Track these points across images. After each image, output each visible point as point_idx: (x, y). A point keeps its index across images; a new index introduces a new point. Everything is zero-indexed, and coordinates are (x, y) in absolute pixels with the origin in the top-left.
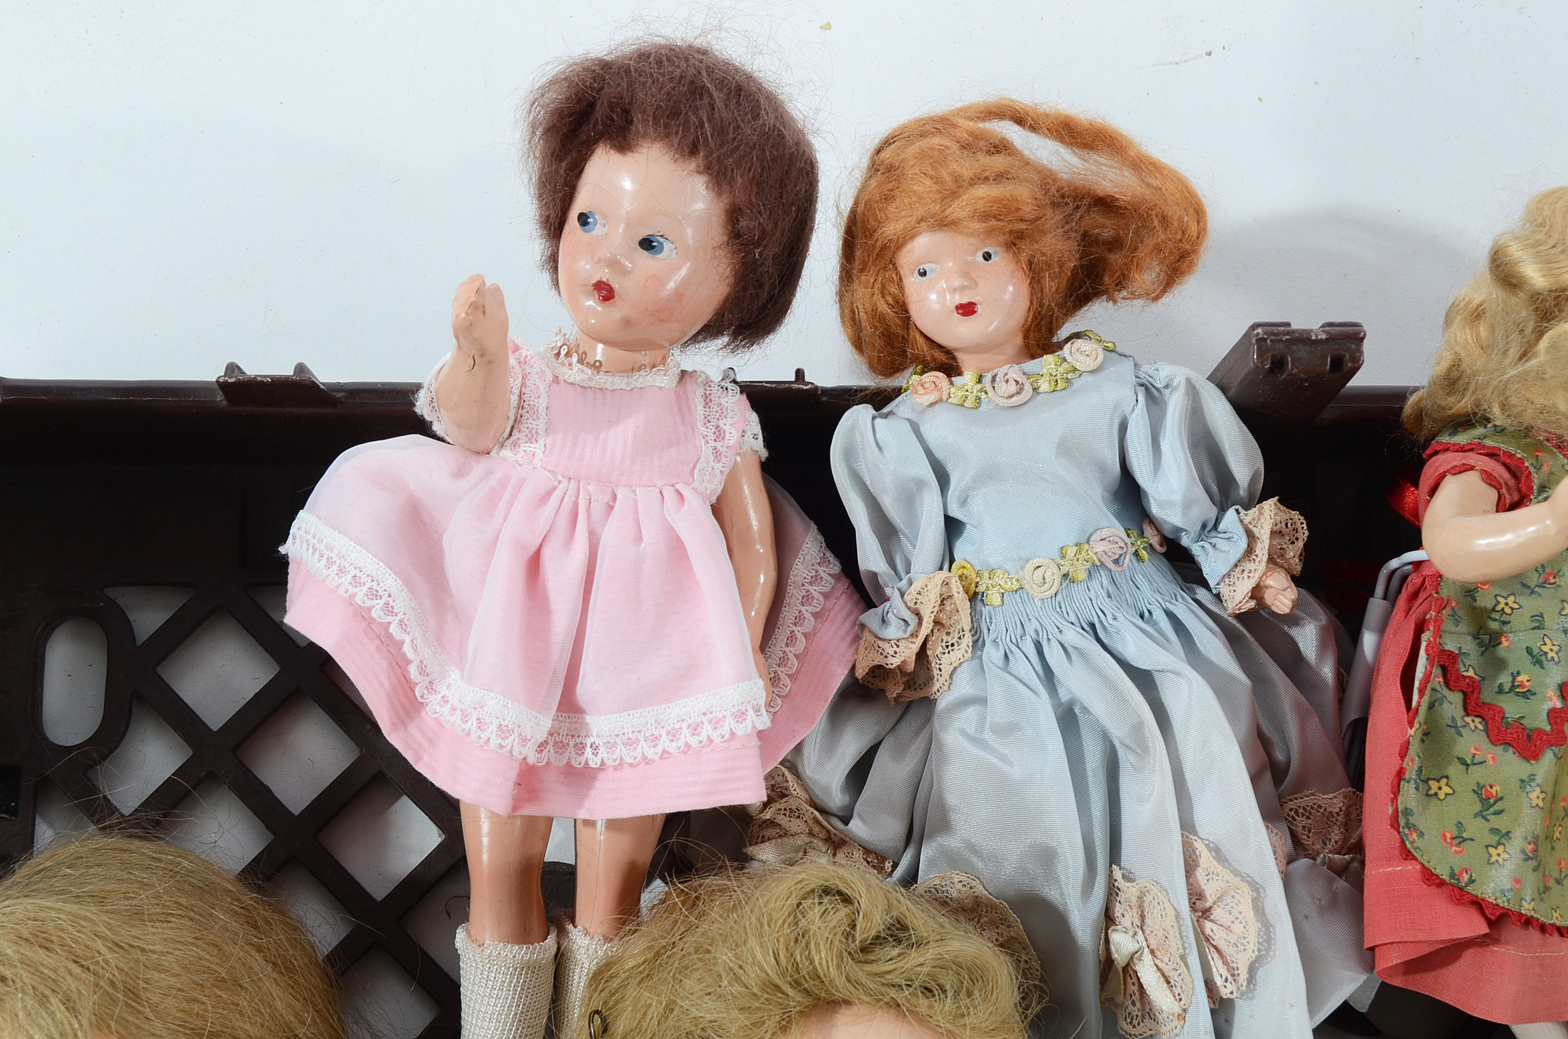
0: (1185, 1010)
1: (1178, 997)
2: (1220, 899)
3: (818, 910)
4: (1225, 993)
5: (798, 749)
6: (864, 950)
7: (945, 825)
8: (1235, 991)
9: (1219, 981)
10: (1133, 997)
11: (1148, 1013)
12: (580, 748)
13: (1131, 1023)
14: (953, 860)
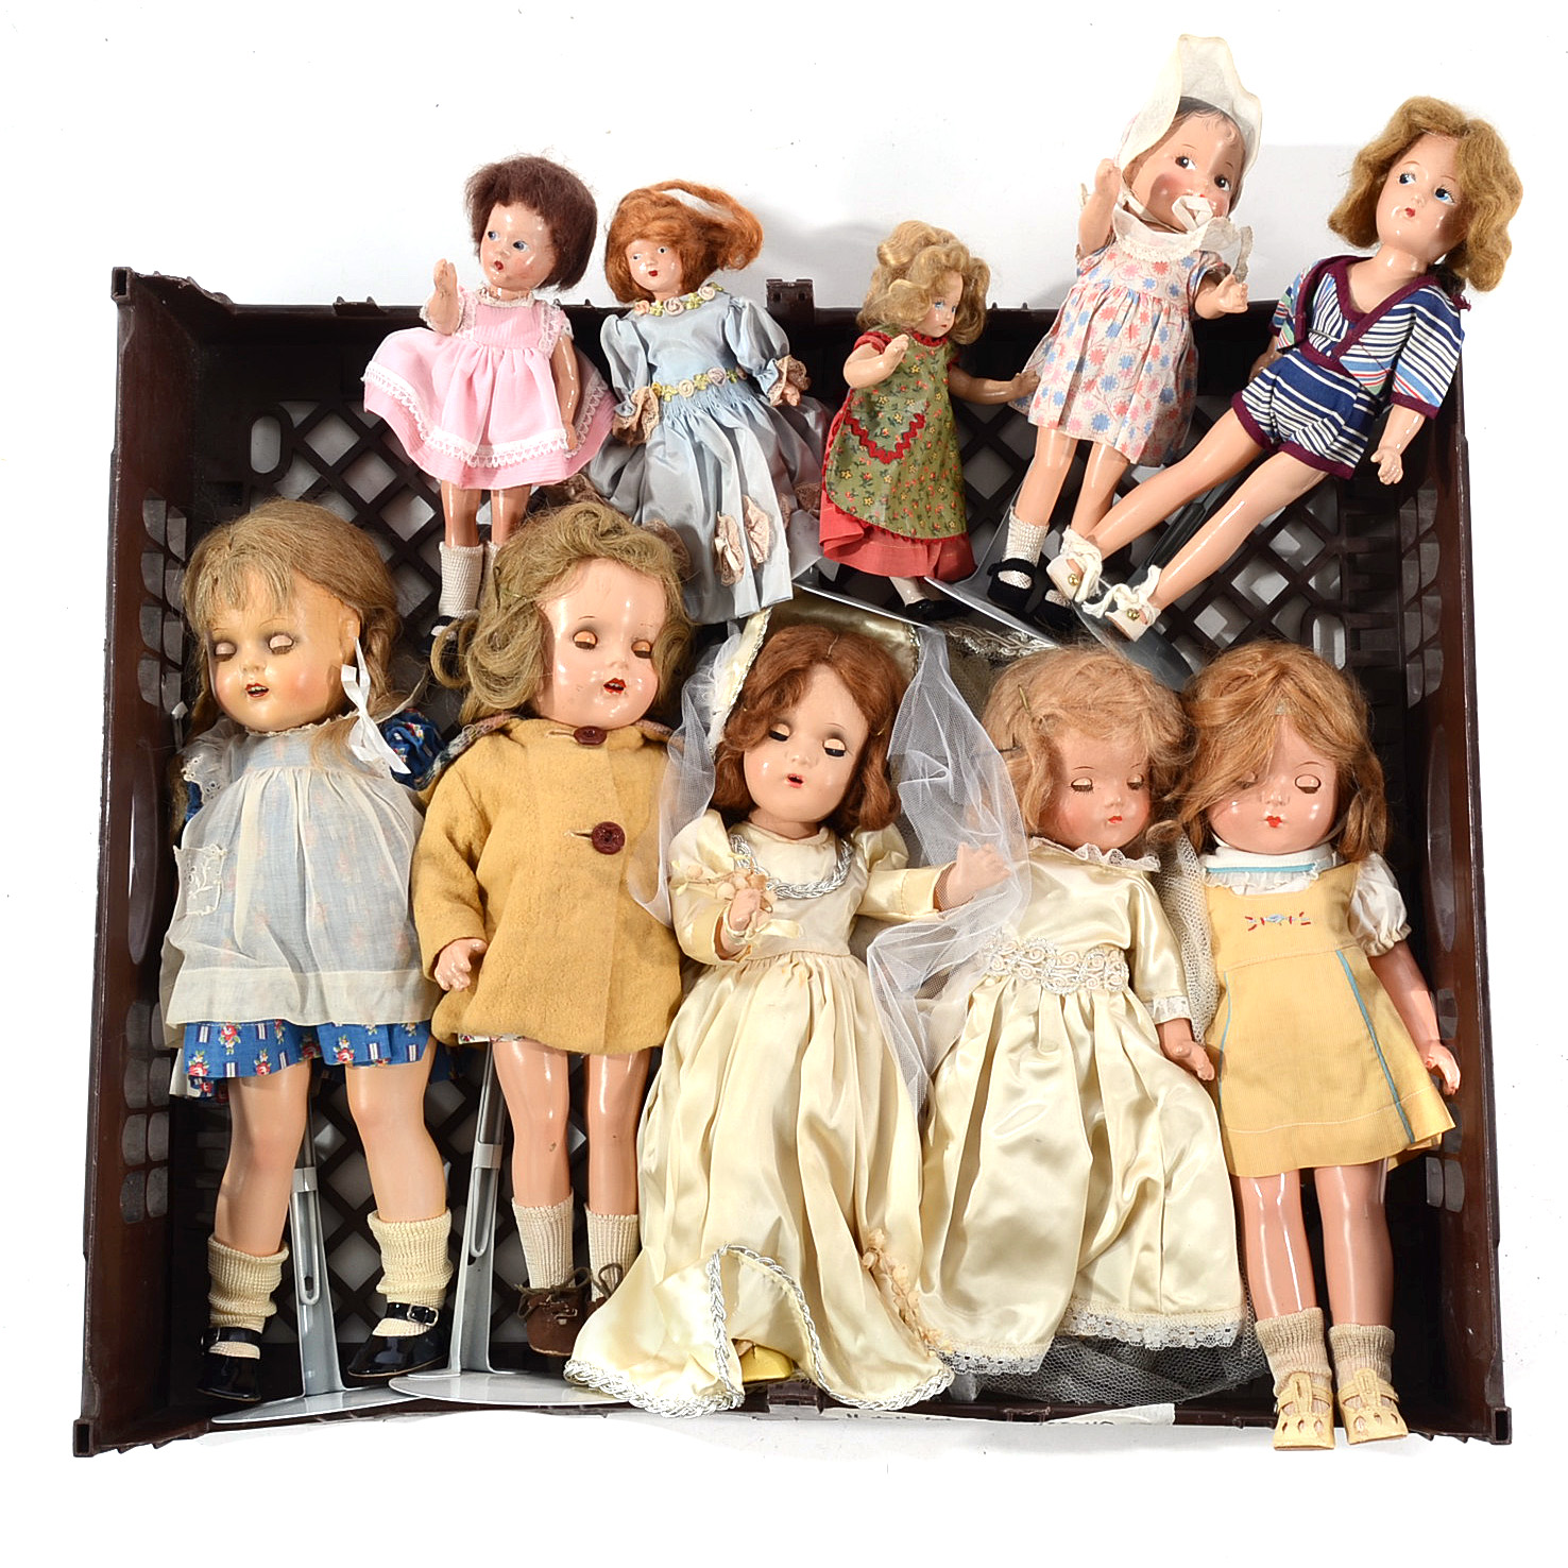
0: (743, 568)
1: (740, 563)
2: (757, 522)
3: (583, 518)
4: (759, 560)
5: (588, 465)
6: (602, 535)
7: (651, 497)
8: (762, 560)
9: (755, 556)
10: (725, 568)
11: (731, 574)
12: (490, 459)
13: (724, 579)
14: (653, 514)
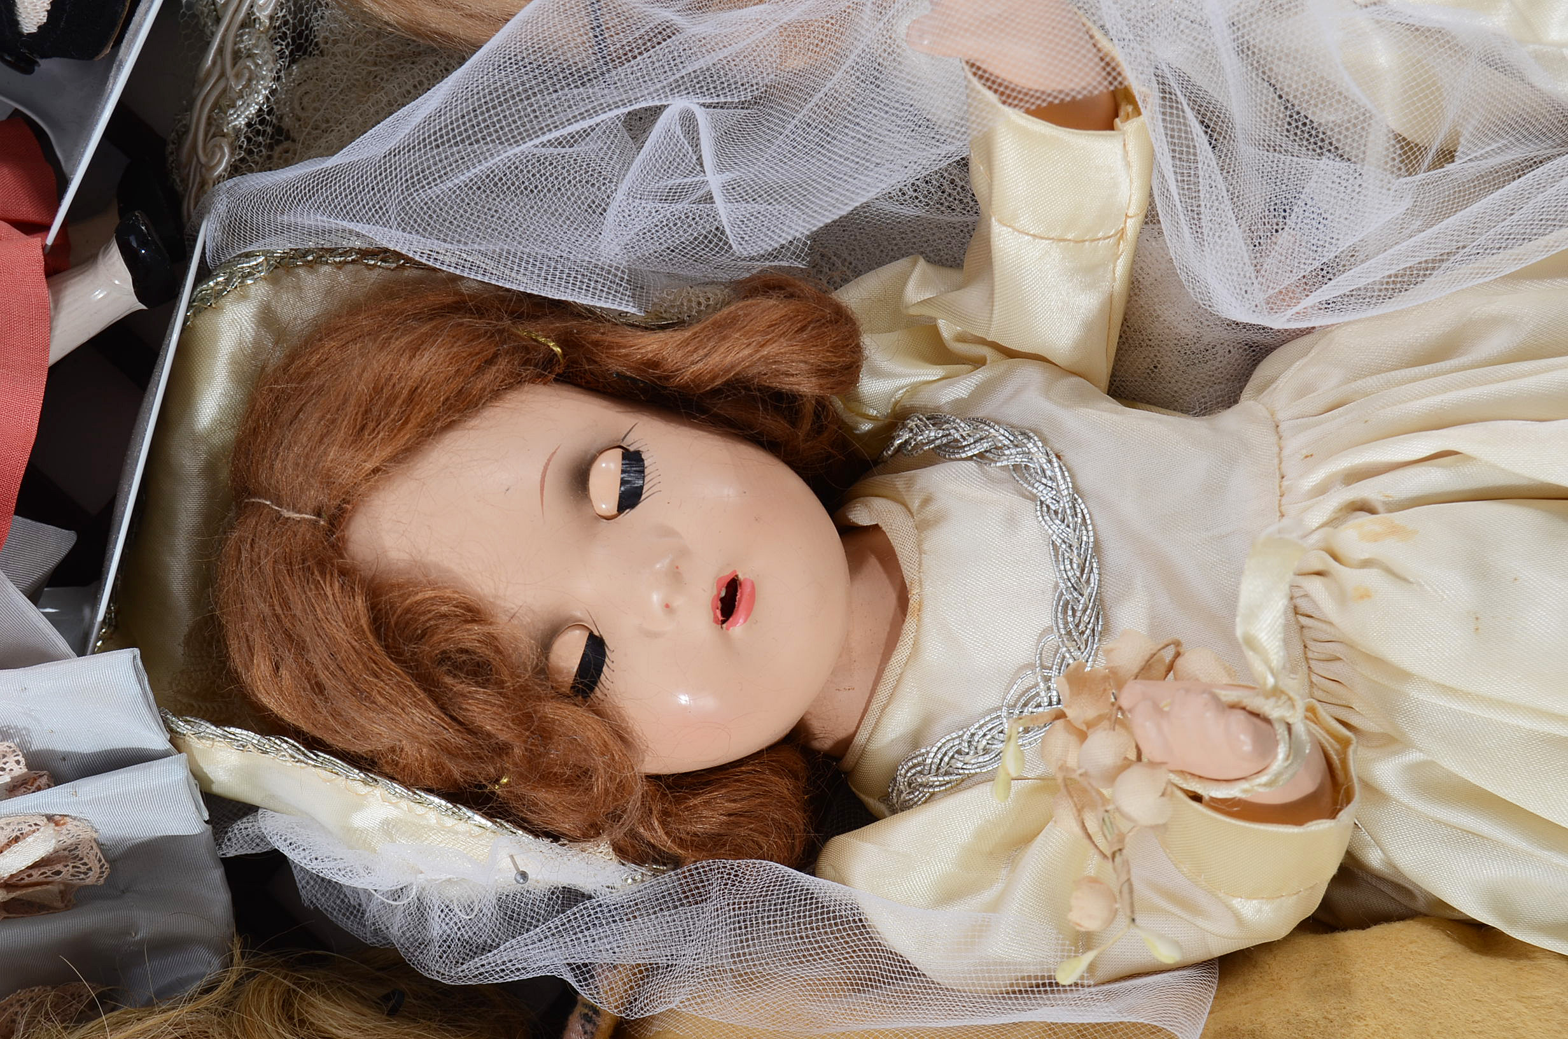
8: (17, 758)
9: (6, 778)
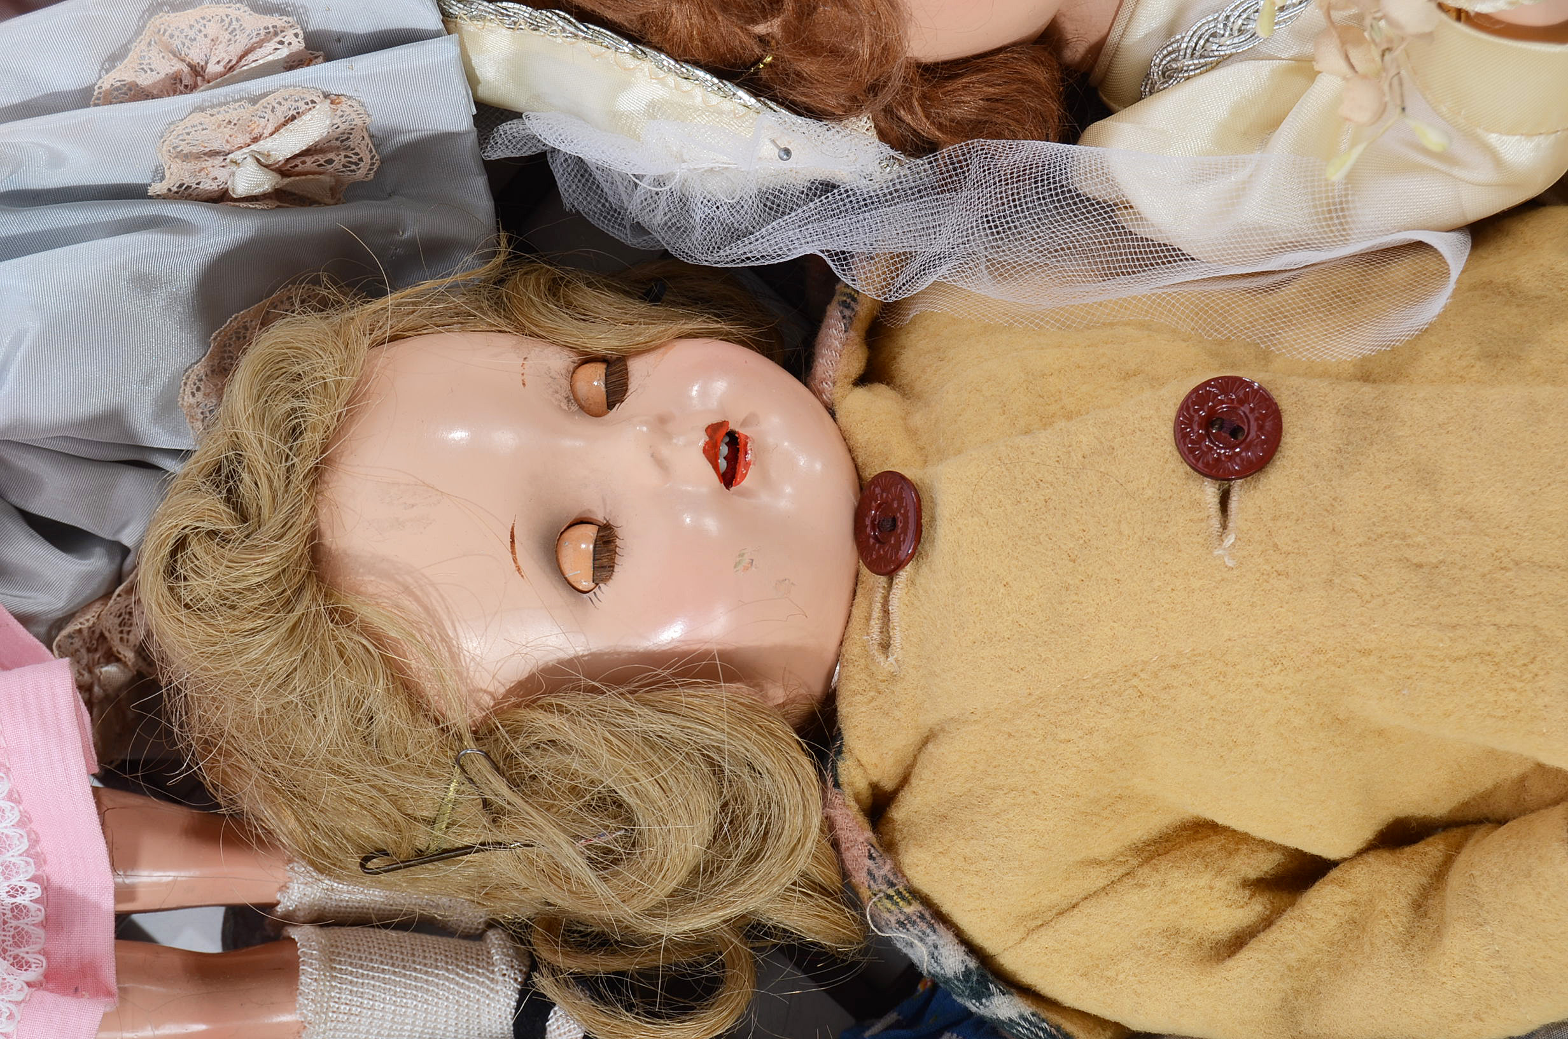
0: (326, 96)
1: (311, 105)
3: (194, 582)
4: (298, 45)
6: (245, 519)
8: (295, 31)
9: (284, 52)
10: (322, 162)
11: (342, 141)
12: (18, 911)
13: (356, 164)
